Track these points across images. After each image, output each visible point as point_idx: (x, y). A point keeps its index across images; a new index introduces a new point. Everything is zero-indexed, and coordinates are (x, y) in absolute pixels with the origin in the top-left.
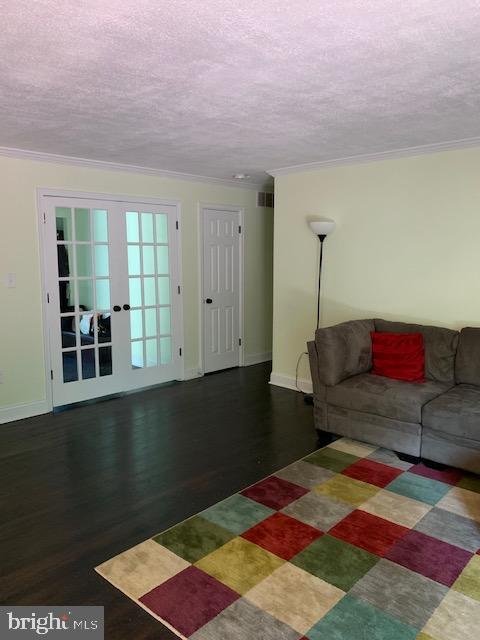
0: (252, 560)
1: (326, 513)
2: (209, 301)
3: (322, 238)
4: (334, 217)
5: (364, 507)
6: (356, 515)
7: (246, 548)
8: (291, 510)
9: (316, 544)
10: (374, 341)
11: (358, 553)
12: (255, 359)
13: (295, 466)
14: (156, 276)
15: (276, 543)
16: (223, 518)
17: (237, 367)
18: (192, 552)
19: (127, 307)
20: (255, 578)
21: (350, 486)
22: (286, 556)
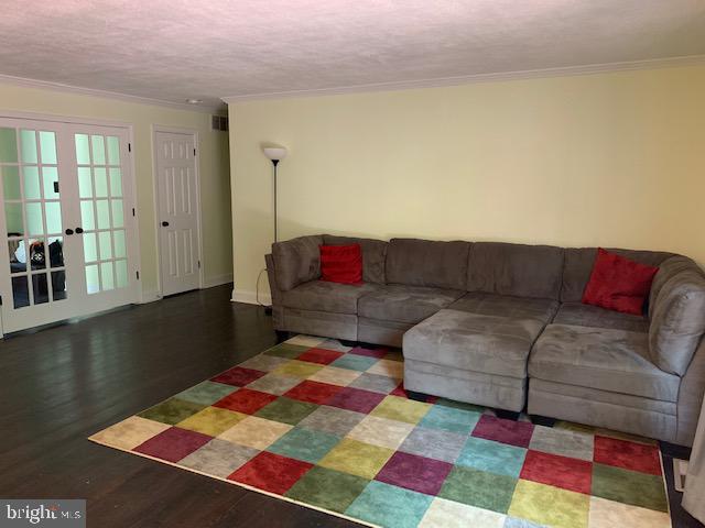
0: (222, 418)
1: (281, 384)
2: (165, 224)
3: (275, 162)
4: (285, 144)
5: (312, 378)
6: (305, 383)
7: (216, 412)
8: (254, 386)
9: (274, 403)
10: (322, 252)
11: (305, 405)
12: (216, 280)
13: (256, 359)
14: (109, 198)
15: (241, 407)
16: (196, 397)
17: (198, 290)
18: (172, 419)
19: (79, 231)
20: (225, 427)
21: (302, 366)
22: (249, 412)
